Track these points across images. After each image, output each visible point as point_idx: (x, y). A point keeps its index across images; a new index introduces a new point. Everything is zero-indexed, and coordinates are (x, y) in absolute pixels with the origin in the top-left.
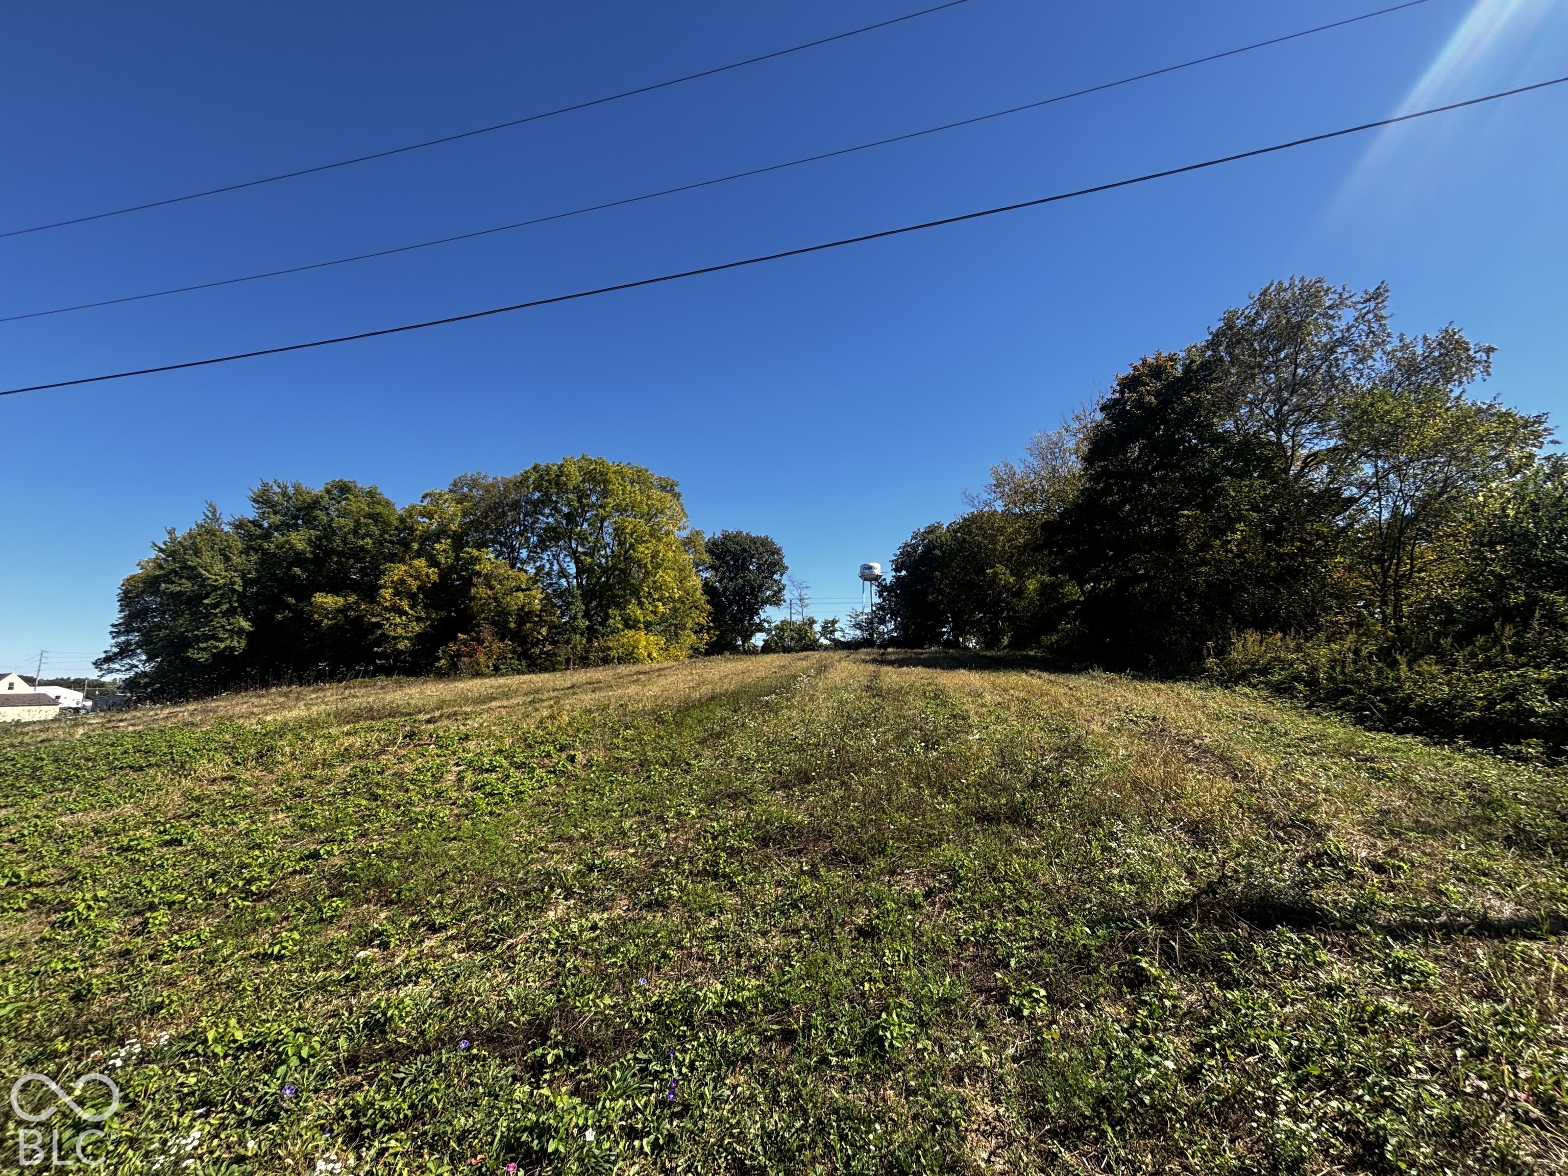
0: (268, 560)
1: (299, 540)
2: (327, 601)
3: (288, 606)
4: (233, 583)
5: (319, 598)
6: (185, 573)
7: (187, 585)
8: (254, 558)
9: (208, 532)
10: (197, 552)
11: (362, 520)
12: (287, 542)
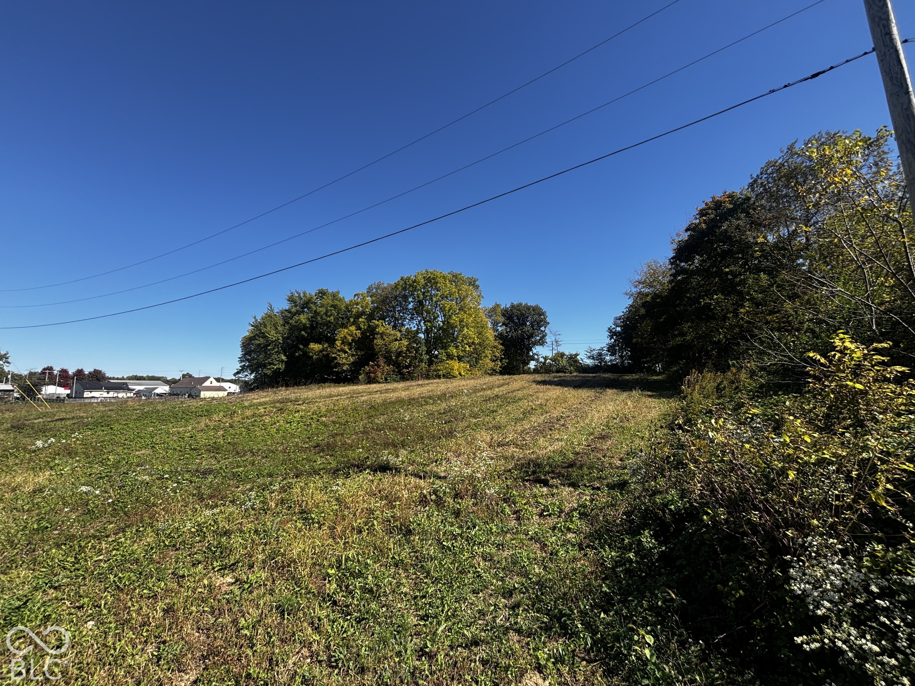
0: (292, 329)
1: (303, 318)
2: (315, 347)
3: (300, 349)
4: (279, 339)
5: (312, 346)
6: (261, 335)
7: (262, 341)
8: (287, 327)
9: (269, 316)
10: (265, 326)
11: (329, 308)
12: (299, 320)
